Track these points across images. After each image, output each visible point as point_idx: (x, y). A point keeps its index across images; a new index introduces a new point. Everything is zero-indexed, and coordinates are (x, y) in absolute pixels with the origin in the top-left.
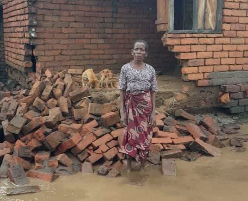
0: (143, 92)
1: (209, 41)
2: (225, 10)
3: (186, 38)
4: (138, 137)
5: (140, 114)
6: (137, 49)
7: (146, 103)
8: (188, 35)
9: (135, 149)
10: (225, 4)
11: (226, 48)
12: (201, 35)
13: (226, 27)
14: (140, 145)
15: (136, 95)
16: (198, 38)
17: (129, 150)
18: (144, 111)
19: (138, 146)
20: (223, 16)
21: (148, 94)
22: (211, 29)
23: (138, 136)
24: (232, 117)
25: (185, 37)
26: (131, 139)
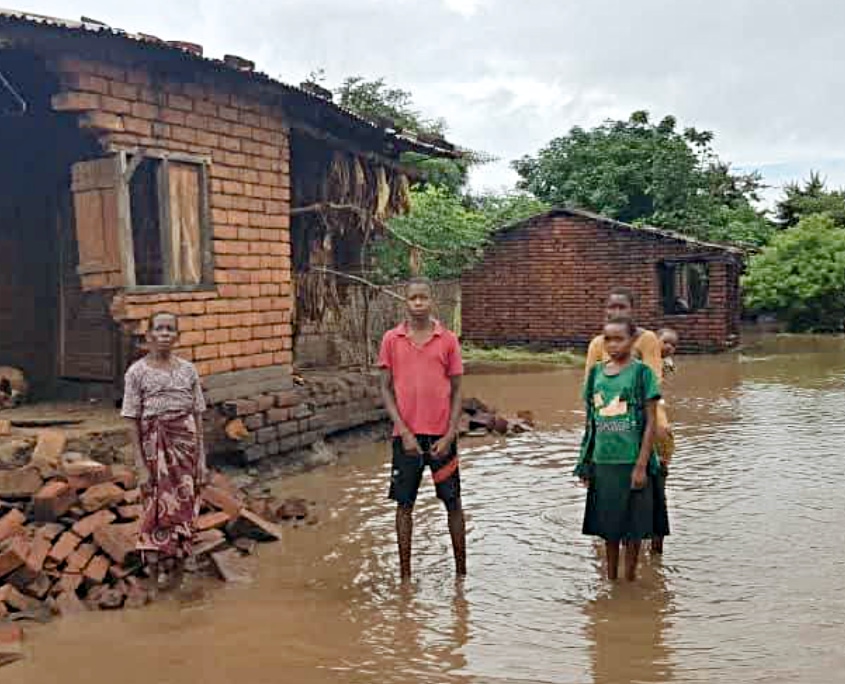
0: (182, 413)
1: (197, 307)
2: (217, 243)
3: (160, 302)
4: (179, 509)
5: (179, 460)
6: (160, 328)
7: (189, 436)
8: (164, 297)
9: (175, 536)
10: (215, 230)
11: (225, 321)
12: (184, 296)
13: (220, 276)
14: (183, 526)
15: (171, 421)
16: (179, 301)
17: (161, 541)
18: (187, 453)
19: (178, 529)
20: (214, 254)
21: (191, 417)
22: (193, 282)
23: (177, 505)
24: (247, 472)
25: (157, 300)
26: (165, 515)
